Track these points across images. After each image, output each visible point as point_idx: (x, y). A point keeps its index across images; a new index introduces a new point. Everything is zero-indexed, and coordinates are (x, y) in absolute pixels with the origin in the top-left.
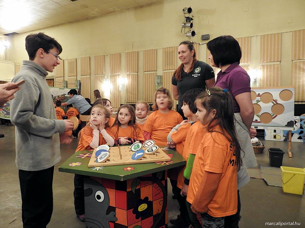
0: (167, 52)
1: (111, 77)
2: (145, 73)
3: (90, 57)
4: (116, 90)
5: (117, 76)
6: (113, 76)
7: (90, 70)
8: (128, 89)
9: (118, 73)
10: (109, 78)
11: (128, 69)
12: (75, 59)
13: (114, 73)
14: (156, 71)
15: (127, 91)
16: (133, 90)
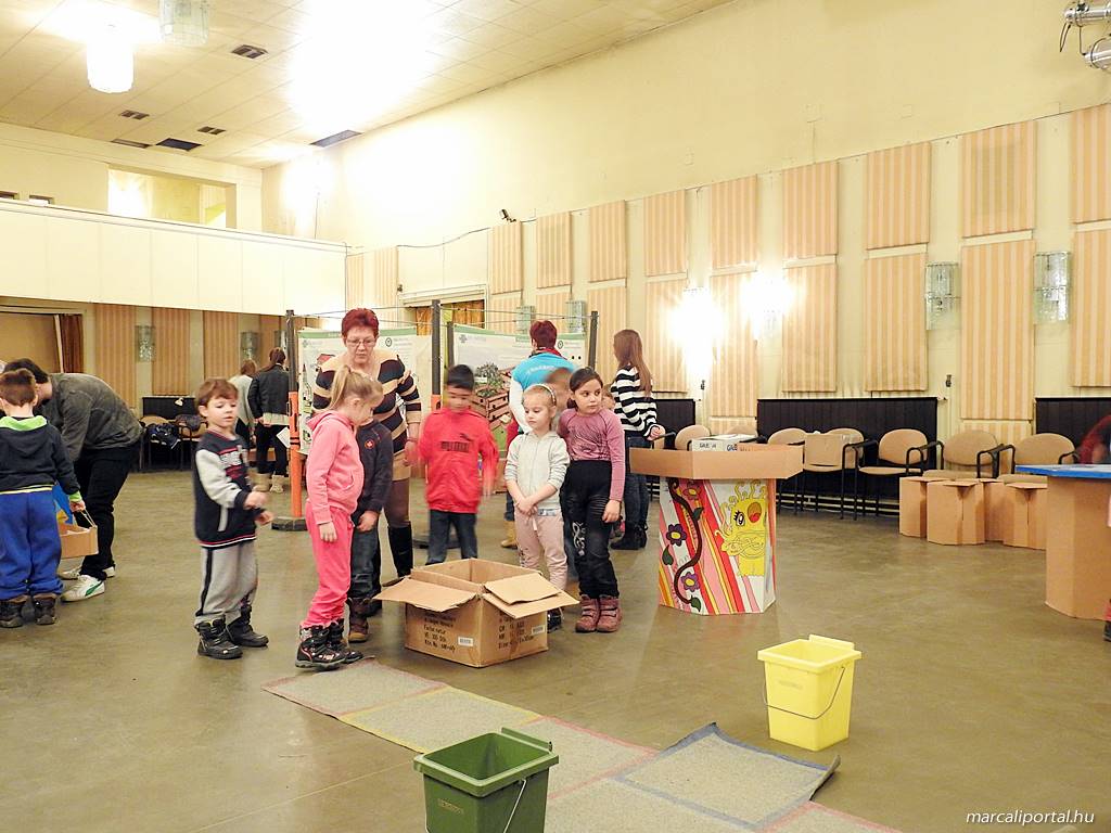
0: (986, 151)
1: (715, 282)
2: (874, 254)
3: (626, 203)
4: (739, 338)
5: (744, 276)
6: (724, 276)
7: (627, 255)
8: (790, 330)
9: (747, 261)
10: (707, 284)
11: (791, 244)
12: (568, 215)
13: (730, 262)
14: (927, 243)
15: (788, 340)
16: (817, 337)
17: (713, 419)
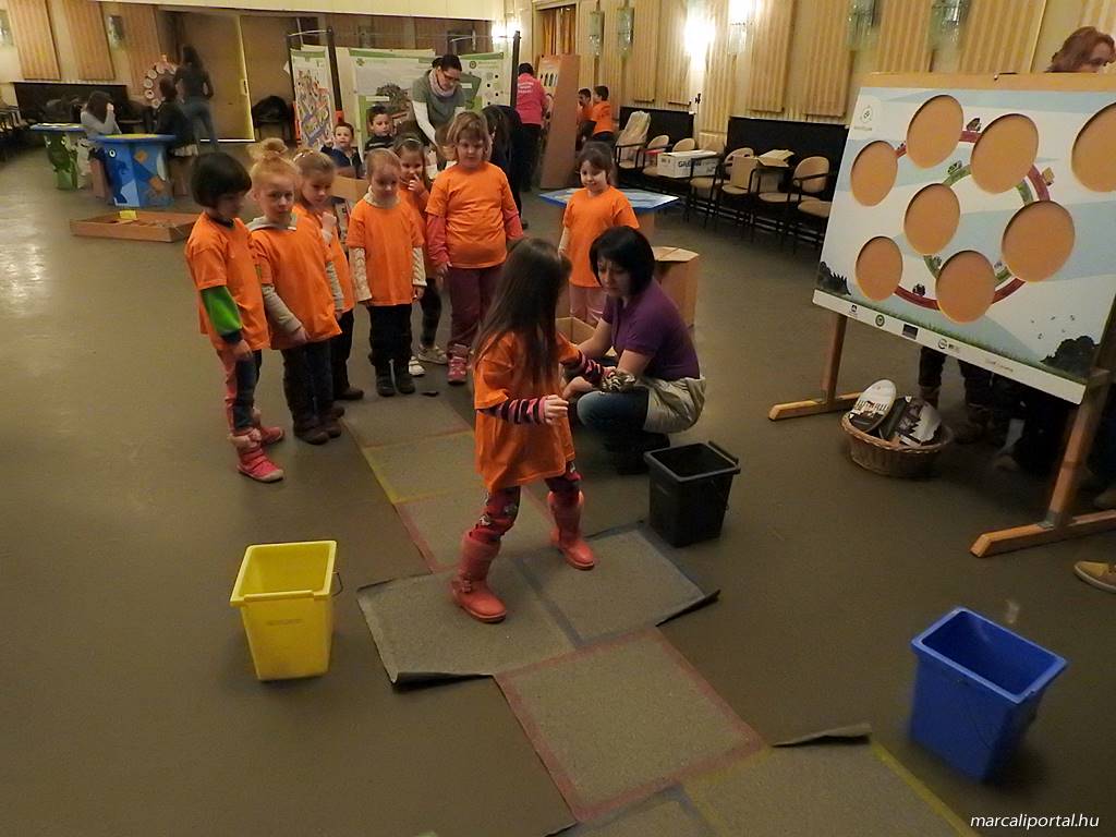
8: (758, 45)
15: (756, 56)
17: (701, 134)
